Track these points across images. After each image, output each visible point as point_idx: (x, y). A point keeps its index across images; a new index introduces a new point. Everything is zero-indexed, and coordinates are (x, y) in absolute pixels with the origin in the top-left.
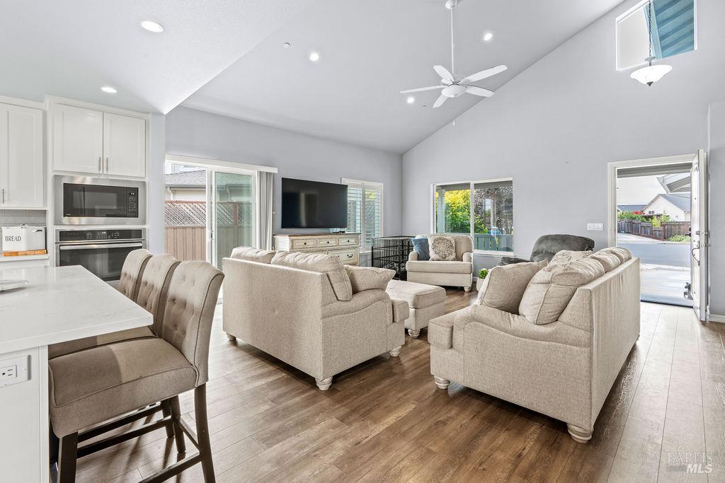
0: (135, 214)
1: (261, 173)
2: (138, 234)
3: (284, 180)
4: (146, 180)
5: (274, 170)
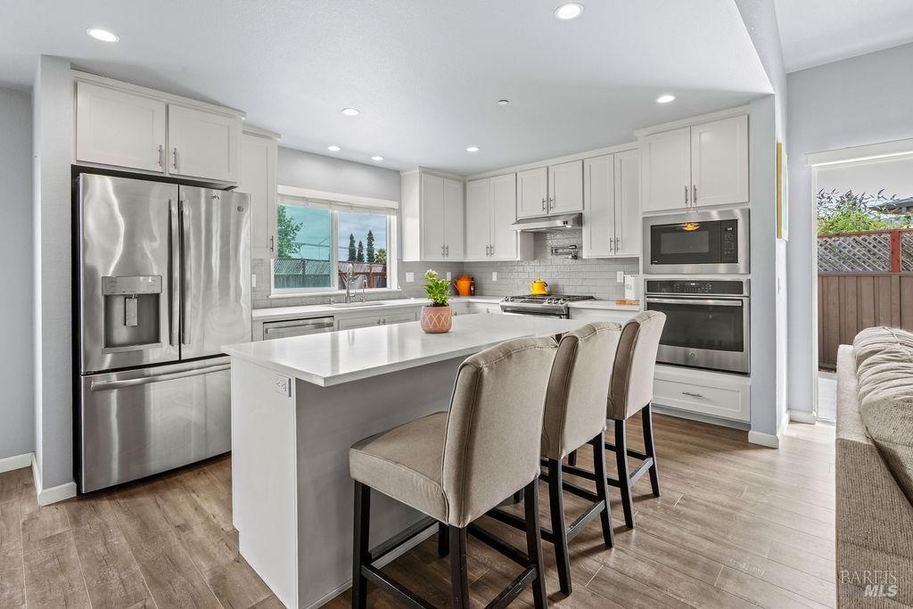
0: (733, 259)
4: (750, 206)
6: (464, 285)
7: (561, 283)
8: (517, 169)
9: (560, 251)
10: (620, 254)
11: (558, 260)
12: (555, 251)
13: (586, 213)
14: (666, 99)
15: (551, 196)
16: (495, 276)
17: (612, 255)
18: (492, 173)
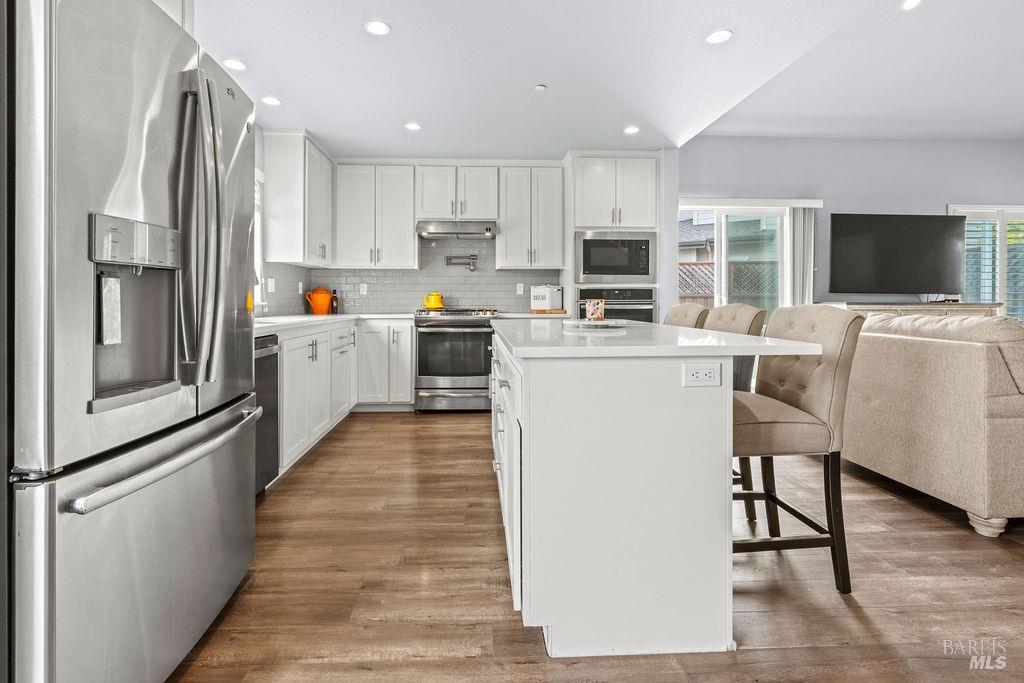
0: (644, 270)
1: (794, 210)
2: (648, 294)
3: (835, 217)
4: (657, 230)
5: (818, 204)
6: (321, 300)
7: (455, 295)
8: (415, 161)
9: (454, 261)
10: (537, 265)
11: (454, 270)
12: (449, 261)
13: (501, 222)
14: (632, 130)
15: (461, 199)
16: (364, 289)
17: (527, 266)
18: (381, 160)
